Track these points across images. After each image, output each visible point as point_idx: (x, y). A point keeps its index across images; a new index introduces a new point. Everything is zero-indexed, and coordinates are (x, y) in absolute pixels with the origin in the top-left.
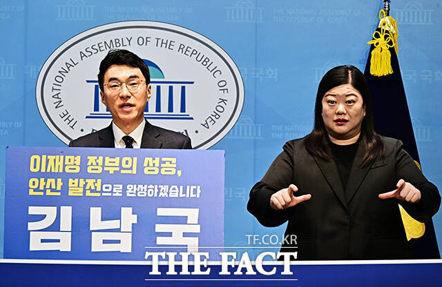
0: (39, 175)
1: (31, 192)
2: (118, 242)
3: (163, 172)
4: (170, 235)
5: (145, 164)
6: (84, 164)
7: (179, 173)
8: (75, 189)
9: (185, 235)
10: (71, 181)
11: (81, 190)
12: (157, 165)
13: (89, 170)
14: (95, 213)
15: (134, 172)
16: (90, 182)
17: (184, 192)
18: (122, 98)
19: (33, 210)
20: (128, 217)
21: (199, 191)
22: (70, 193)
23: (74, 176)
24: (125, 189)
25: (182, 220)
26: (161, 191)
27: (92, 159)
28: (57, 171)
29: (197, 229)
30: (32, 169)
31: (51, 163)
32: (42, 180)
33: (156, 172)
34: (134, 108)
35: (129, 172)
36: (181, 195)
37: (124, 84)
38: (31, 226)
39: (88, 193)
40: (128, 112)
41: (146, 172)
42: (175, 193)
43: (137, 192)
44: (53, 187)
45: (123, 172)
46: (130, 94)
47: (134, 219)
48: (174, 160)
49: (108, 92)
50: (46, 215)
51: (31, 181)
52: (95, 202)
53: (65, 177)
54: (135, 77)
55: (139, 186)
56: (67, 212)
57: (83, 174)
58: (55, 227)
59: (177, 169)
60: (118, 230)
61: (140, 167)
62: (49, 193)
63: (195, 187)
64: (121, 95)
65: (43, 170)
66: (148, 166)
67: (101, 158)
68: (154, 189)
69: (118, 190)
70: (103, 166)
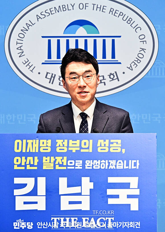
0: (21, 154)
1: (16, 167)
2: (80, 203)
3: (112, 150)
4: (117, 197)
5: (99, 145)
6: (54, 146)
7: (124, 151)
8: (48, 164)
9: (129, 196)
10: (44, 158)
11: (52, 165)
12: (107, 145)
13: (58, 150)
14: (63, 181)
15: (91, 150)
16: (59, 159)
17: (128, 165)
18: (80, 87)
19: (17, 181)
20: (87, 184)
21: (138, 164)
22: (44, 168)
23: (47, 155)
24: (84, 164)
25: (126, 186)
26: (111, 164)
27: (59, 142)
28: (34, 151)
29: (137, 192)
30: (16, 150)
31: (30, 145)
32: (23, 158)
33: (107, 150)
34: (89, 94)
35: (87, 151)
36: (125, 167)
37: (81, 77)
38: (16, 192)
39: (57, 167)
40: (84, 97)
41: (99, 150)
42: (121, 165)
43: (93, 165)
44: (32, 163)
45: (82, 151)
46: (85, 85)
47: (91, 186)
48: (119, 141)
49: (69, 82)
50: (27, 184)
51: (16, 159)
52: (63, 173)
53: (40, 155)
54: (89, 71)
55: (94, 161)
56: (42, 181)
57: (54, 153)
58: (34, 192)
59: (122, 148)
60: (80, 194)
61: (95, 147)
62: (28, 167)
63: (135, 161)
64: (79, 85)
65: (24, 151)
66: (101, 146)
67: (66, 141)
68: (105, 163)
69: (79, 164)
70: (68, 147)
